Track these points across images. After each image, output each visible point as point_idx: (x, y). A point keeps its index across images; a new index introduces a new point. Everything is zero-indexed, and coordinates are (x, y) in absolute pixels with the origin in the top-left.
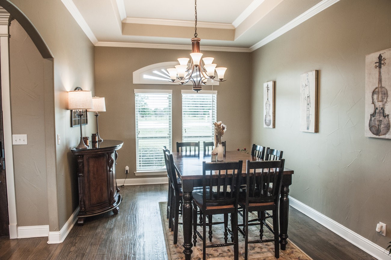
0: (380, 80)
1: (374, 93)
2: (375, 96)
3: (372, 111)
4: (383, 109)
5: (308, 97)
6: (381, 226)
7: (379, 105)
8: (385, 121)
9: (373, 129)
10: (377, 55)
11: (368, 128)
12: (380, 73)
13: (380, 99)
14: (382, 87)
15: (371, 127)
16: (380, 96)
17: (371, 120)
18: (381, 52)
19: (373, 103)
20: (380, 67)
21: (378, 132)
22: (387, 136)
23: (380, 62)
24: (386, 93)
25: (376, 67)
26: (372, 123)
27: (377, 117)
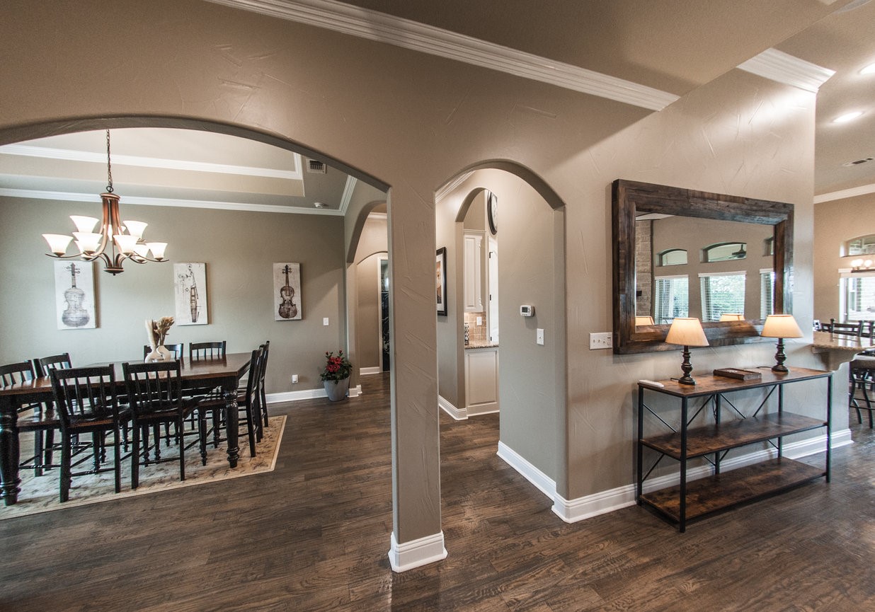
0: (287, 281)
1: (282, 290)
2: (284, 292)
3: (282, 302)
4: (291, 301)
5: (192, 288)
6: (295, 378)
7: (287, 298)
8: (293, 309)
9: (283, 314)
10: (285, 264)
11: (278, 314)
12: (287, 278)
13: (288, 294)
14: (289, 286)
15: (281, 313)
16: (288, 292)
17: (280, 308)
18: (288, 264)
19: (282, 296)
20: (287, 273)
21: (287, 316)
22: (295, 318)
23: (287, 270)
24: (293, 291)
25: (283, 272)
26: (282, 311)
27: (286, 306)
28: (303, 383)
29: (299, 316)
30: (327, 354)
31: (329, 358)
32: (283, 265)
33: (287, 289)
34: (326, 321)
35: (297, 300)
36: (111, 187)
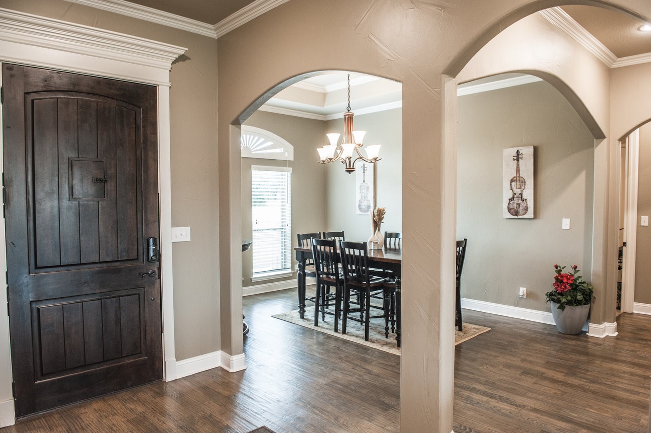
0: (518, 171)
1: (512, 181)
2: (513, 184)
3: (511, 196)
4: (521, 194)
6: (522, 291)
7: (517, 191)
8: (524, 204)
9: (512, 211)
10: (515, 150)
11: (507, 210)
12: (518, 165)
13: (518, 186)
14: (519, 177)
15: (509, 210)
16: (518, 184)
17: (509, 203)
18: (519, 148)
19: (511, 189)
20: (518, 160)
21: (516, 213)
22: (525, 216)
23: (518, 156)
24: (524, 182)
25: (514, 160)
26: (511, 206)
27: (516, 201)
28: (530, 299)
29: (530, 214)
30: (556, 267)
31: (559, 272)
32: (514, 150)
33: (518, 180)
34: (566, 224)
35: (528, 194)
36: (349, 107)
